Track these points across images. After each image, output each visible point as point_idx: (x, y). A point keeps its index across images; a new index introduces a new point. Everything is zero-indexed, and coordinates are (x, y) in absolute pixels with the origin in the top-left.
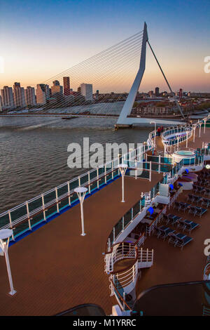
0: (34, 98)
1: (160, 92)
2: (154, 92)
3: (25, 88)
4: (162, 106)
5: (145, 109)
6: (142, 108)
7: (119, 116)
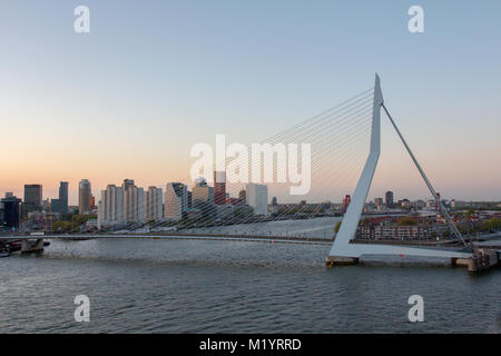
0: (160, 208)
1: (395, 200)
2: (384, 201)
3: (146, 189)
4: (410, 223)
5: (378, 229)
6: (372, 228)
7: (333, 240)
